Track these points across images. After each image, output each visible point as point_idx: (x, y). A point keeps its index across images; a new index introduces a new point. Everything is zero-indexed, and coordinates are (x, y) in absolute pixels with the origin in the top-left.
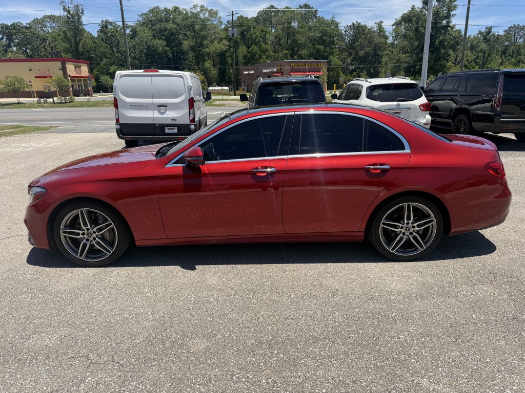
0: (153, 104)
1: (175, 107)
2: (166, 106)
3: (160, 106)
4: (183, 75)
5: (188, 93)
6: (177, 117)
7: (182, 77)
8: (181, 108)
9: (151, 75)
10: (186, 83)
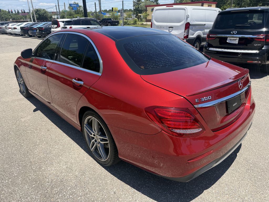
0: (167, 26)
1: (177, 28)
2: (173, 28)
3: (169, 27)
4: (185, 8)
5: (186, 20)
6: (177, 34)
7: (184, 9)
8: (180, 29)
9: (169, 9)
10: (186, 13)
